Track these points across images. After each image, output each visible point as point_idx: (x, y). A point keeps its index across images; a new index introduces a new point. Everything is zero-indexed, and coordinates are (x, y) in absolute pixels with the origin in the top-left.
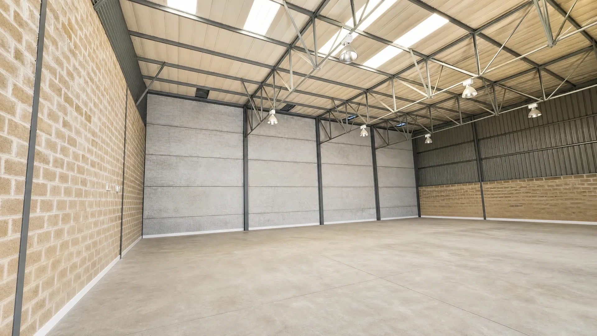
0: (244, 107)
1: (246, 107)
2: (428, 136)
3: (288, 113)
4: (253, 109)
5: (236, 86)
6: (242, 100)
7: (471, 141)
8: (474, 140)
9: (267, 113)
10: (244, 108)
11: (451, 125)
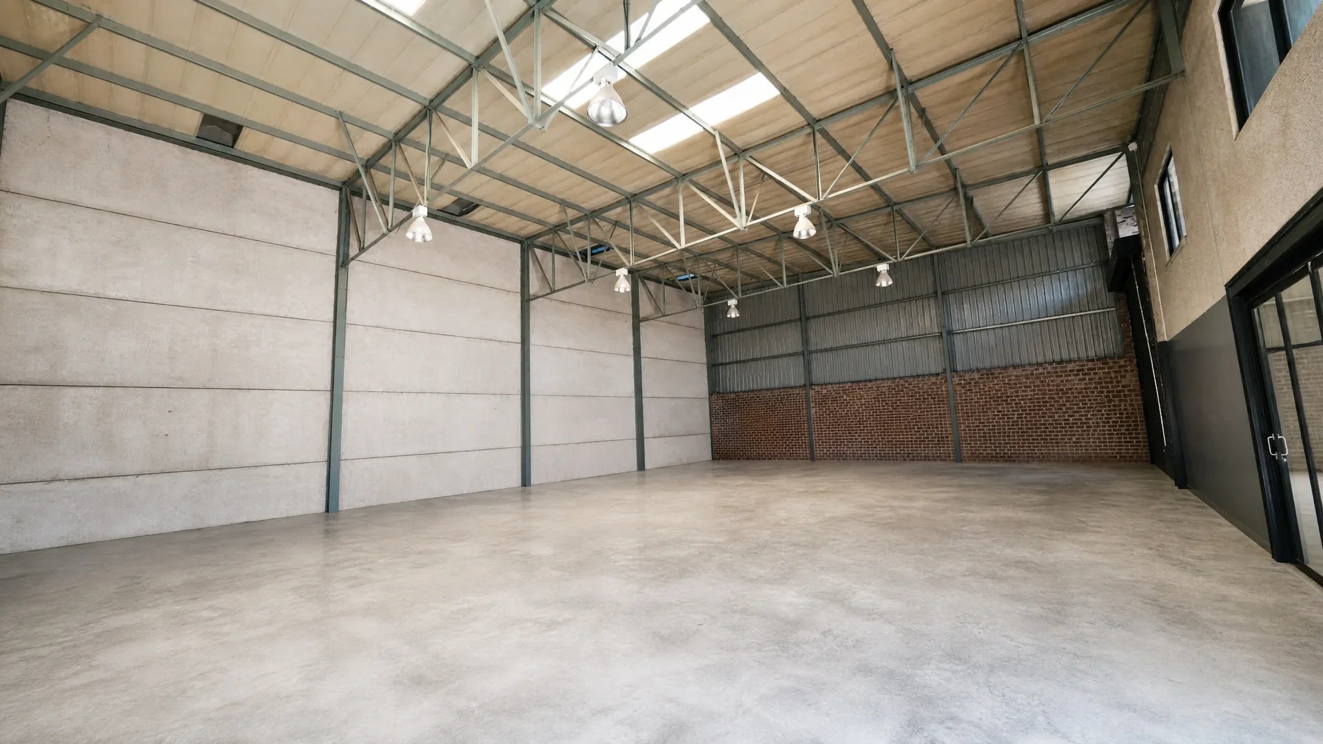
0: (344, 189)
1: (349, 190)
2: (732, 302)
3: (458, 219)
4: (368, 198)
5: (323, 129)
6: (340, 170)
7: (794, 321)
8: (801, 318)
9: (405, 214)
10: (344, 193)
11: (769, 287)
